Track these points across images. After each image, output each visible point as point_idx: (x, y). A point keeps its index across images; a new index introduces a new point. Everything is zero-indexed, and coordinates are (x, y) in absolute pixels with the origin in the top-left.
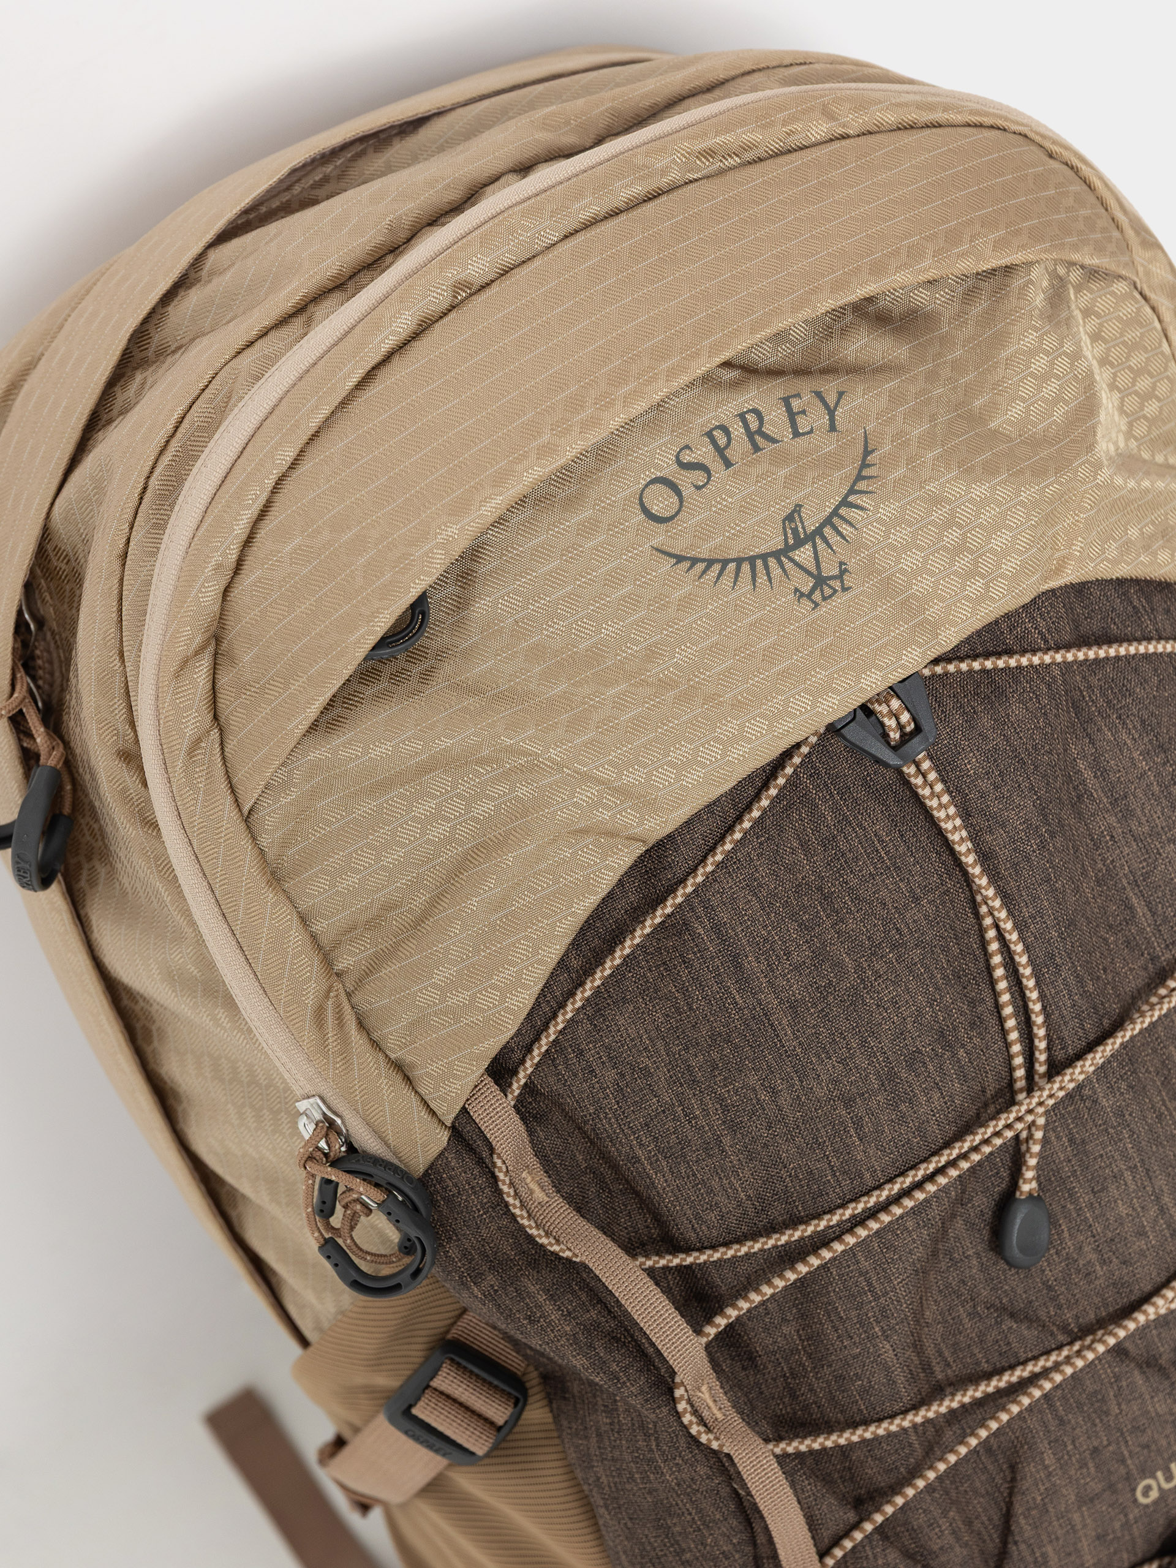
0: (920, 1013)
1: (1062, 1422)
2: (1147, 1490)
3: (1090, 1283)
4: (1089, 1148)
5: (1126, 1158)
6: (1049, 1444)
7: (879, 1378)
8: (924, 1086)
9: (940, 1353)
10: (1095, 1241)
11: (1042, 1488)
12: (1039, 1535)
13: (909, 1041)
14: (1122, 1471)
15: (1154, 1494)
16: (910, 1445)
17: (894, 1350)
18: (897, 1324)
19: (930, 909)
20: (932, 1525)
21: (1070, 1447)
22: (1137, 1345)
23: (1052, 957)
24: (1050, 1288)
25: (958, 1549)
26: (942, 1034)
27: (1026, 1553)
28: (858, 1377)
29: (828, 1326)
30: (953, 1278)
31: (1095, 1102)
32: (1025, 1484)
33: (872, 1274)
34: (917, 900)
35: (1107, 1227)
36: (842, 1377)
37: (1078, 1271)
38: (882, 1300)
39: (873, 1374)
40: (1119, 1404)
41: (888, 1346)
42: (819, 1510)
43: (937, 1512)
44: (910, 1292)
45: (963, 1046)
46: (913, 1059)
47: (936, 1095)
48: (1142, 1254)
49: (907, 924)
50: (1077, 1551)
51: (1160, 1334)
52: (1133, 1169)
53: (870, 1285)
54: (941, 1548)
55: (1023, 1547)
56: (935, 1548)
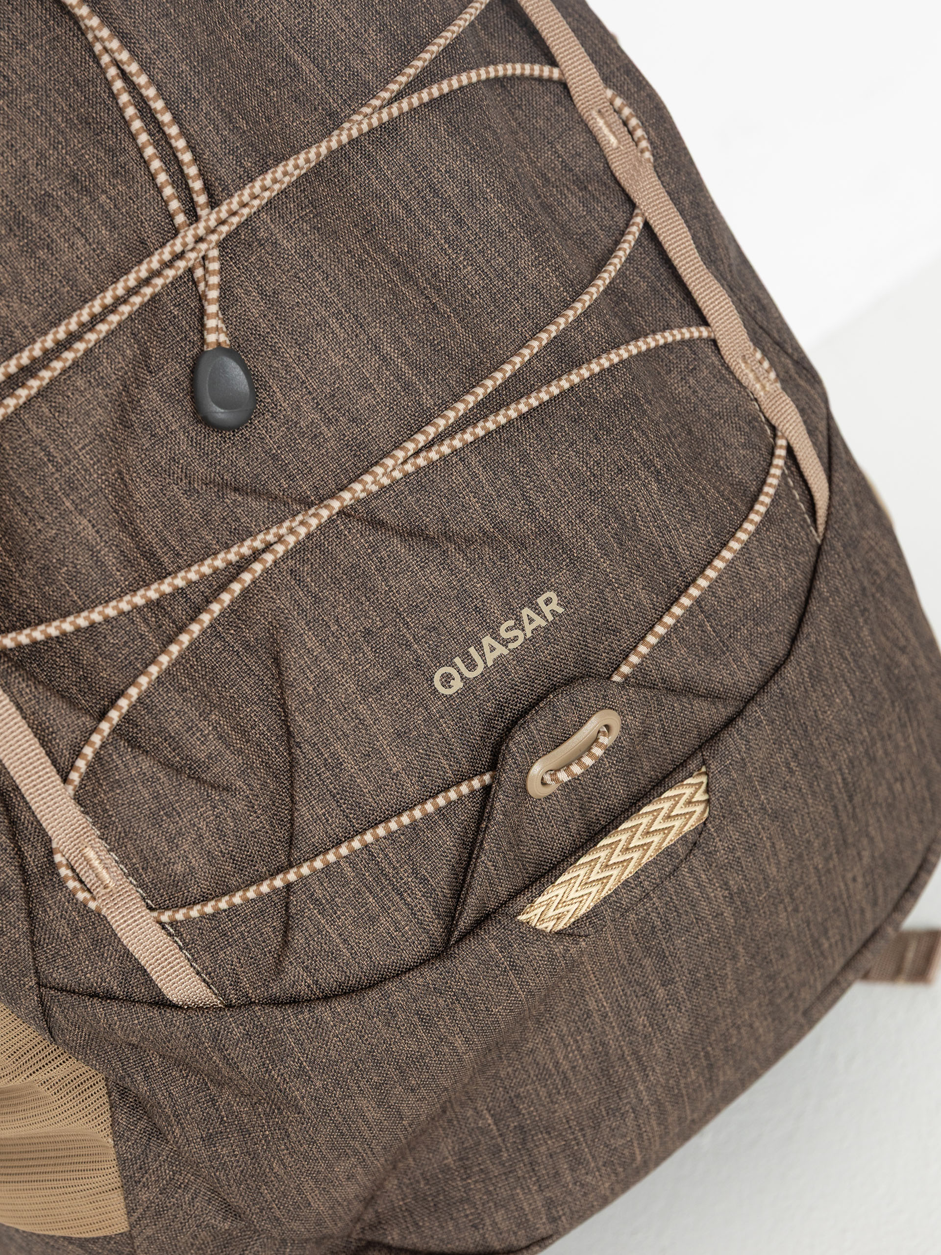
0: (42, 155)
1: (317, 600)
2: (447, 680)
3: (319, 446)
4: (283, 297)
5: (328, 304)
6: (307, 624)
7: (84, 560)
8: (62, 231)
9: (164, 540)
10: (313, 399)
11: (312, 676)
12: (321, 731)
13: (34, 184)
14: (409, 656)
15: (457, 684)
16: (141, 636)
17: (93, 526)
18: (90, 496)
19: (40, 55)
20: (191, 728)
21: (334, 628)
22: (394, 516)
23: (187, 91)
24: (275, 458)
25: (228, 756)
26: (75, 179)
27: (311, 755)
28: (62, 563)
29: (16, 511)
30: (161, 455)
31: (275, 244)
32: (291, 675)
33: (48, 442)
34: (21, 46)
35: (323, 382)
36: (46, 567)
37: (302, 434)
38: (66, 469)
39: (76, 556)
40: (386, 580)
41: (85, 522)
42: (46, 714)
43: (194, 714)
44: (98, 461)
45: (104, 192)
46: (43, 204)
47: (80, 242)
48: (372, 409)
49: (14, 71)
50: (377, 751)
51: (418, 500)
52: (338, 315)
53: (49, 454)
54: (209, 757)
55: (306, 747)
56: (202, 756)
